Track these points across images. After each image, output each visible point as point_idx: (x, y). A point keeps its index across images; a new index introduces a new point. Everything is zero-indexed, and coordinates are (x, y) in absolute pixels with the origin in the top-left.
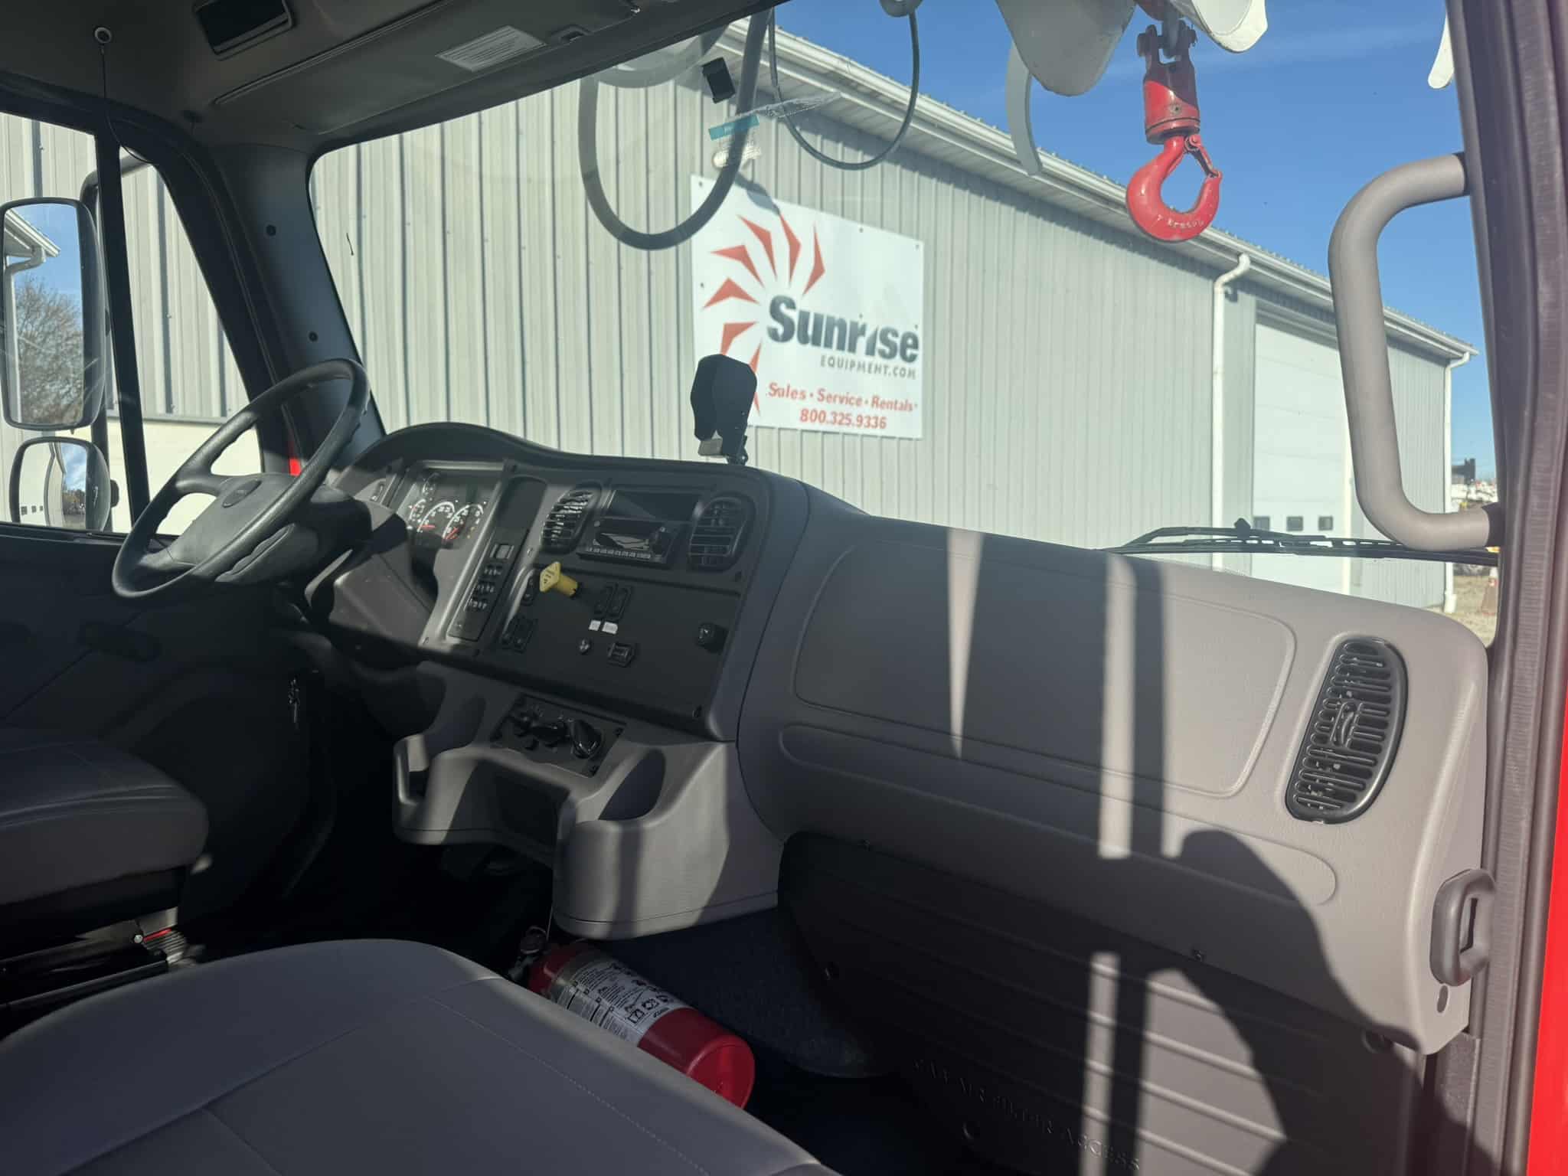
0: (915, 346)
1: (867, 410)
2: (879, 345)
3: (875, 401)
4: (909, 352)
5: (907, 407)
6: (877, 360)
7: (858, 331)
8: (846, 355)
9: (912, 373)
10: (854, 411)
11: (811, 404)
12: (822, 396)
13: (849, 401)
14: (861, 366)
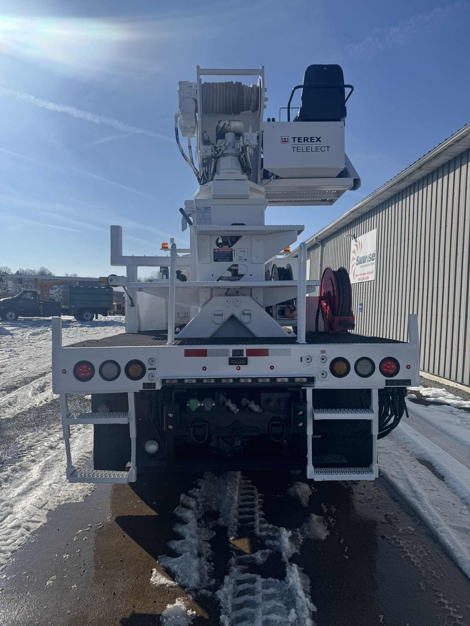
0: (374, 256)
1: (367, 275)
2: (369, 259)
3: (368, 273)
4: (373, 258)
5: (372, 272)
6: (369, 263)
7: (366, 257)
8: (364, 264)
9: (373, 263)
10: (364, 276)
11: (359, 277)
12: (361, 275)
13: (364, 274)
14: (366, 266)
